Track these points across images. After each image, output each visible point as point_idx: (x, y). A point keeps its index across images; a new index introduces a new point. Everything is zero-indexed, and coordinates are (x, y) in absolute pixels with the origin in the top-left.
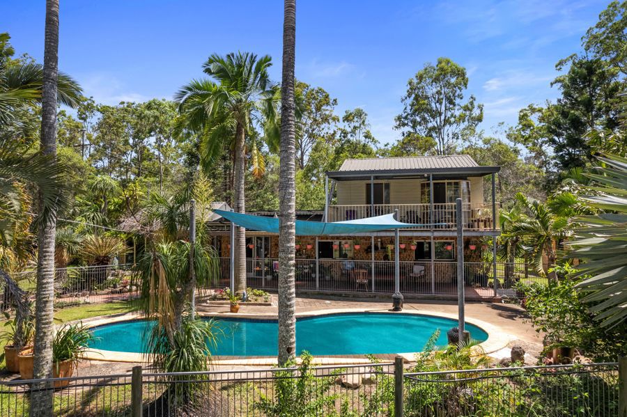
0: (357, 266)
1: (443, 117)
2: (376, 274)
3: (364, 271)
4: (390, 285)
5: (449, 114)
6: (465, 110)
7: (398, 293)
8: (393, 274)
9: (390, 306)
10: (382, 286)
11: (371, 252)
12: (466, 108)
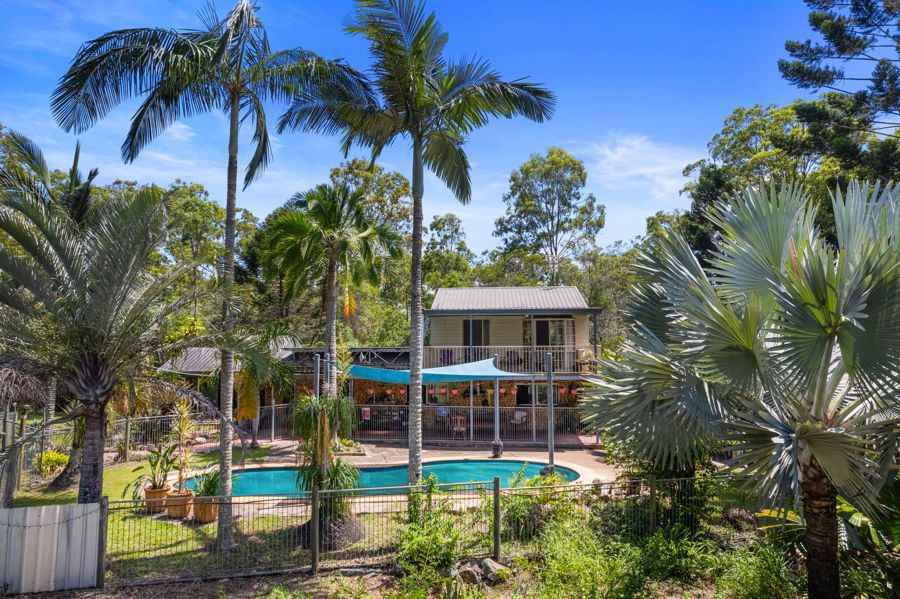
0: (453, 412)
1: (556, 221)
2: (475, 420)
3: (462, 418)
4: (490, 433)
5: (563, 218)
6: (582, 213)
7: (497, 440)
8: (492, 421)
9: (490, 454)
10: (482, 433)
11: (469, 396)
12: (584, 211)
